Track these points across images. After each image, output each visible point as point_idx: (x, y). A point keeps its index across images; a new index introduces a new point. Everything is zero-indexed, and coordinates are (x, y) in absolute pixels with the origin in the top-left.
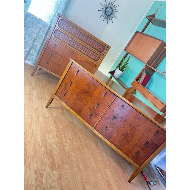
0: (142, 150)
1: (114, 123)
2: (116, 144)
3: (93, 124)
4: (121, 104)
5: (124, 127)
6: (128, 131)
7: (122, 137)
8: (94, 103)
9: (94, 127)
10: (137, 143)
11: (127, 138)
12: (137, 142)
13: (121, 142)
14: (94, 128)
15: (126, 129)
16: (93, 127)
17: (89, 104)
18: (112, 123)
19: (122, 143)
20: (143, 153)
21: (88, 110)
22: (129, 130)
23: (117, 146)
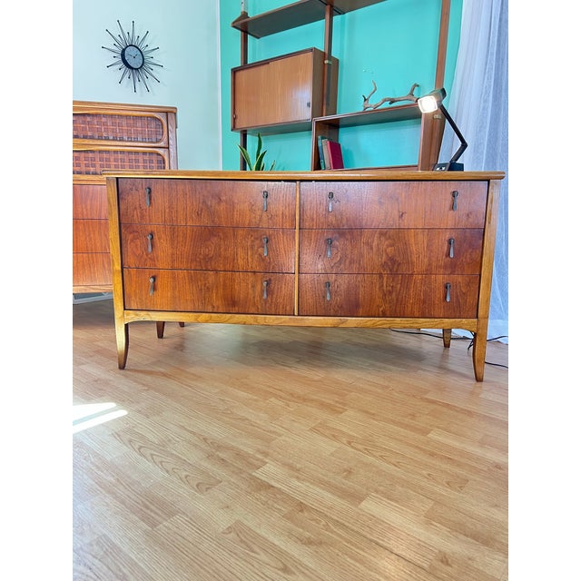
0: (453, 273)
1: (339, 258)
2: (381, 309)
3: (288, 308)
4: (326, 193)
5: (372, 248)
6: (389, 250)
7: (385, 279)
8: (252, 247)
9: (296, 314)
10: (430, 265)
11: (397, 271)
12: (426, 260)
13: (390, 293)
14: (299, 315)
15: (378, 249)
16: (294, 315)
17: (241, 262)
18: (335, 261)
19: (394, 294)
20: (460, 279)
21: (251, 278)
22: (388, 246)
23: (388, 313)
